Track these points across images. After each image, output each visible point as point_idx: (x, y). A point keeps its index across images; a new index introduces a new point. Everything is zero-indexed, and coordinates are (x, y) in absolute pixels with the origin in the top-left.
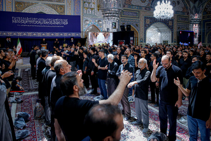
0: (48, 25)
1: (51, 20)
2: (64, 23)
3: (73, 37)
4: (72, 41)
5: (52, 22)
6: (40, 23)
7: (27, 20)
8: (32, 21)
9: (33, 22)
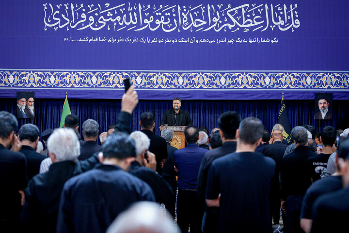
0: (200, 35)
1: (217, 9)
2: (281, 22)
3: (327, 96)
4: (323, 115)
5: (222, 18)
6: (166, 27)
7: (105, 15)
8: (128, 20)
9: (132, 25)
